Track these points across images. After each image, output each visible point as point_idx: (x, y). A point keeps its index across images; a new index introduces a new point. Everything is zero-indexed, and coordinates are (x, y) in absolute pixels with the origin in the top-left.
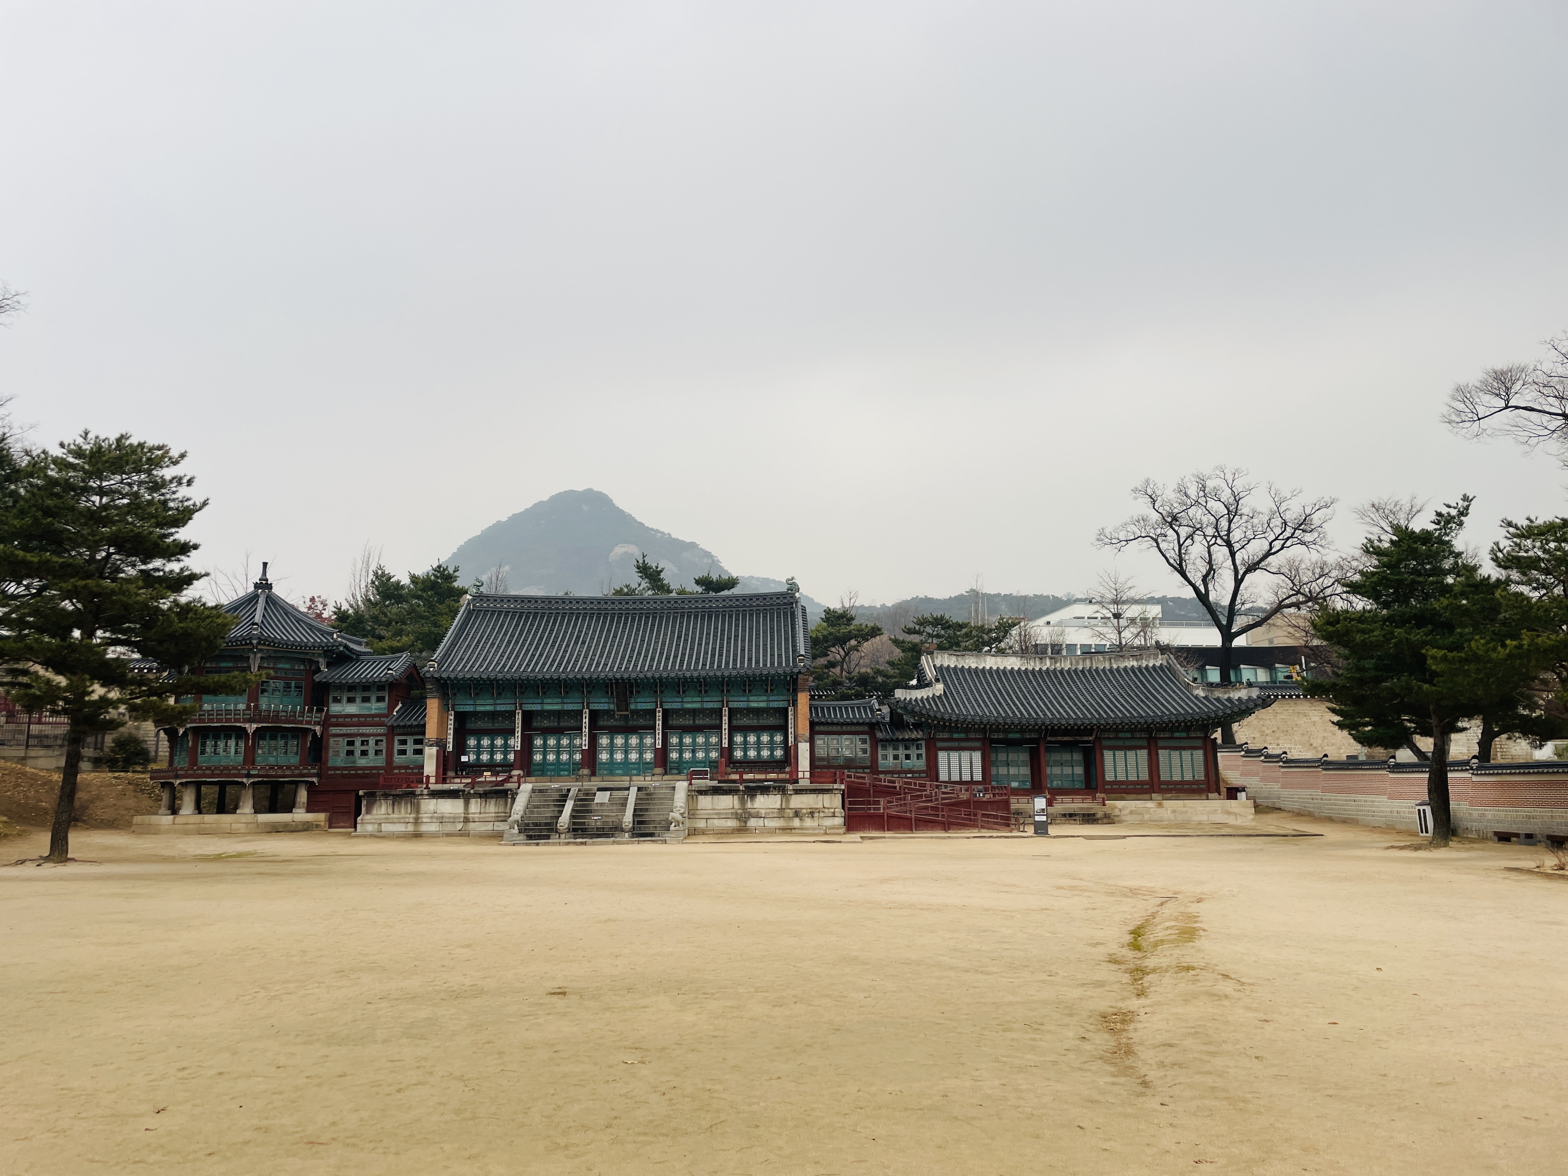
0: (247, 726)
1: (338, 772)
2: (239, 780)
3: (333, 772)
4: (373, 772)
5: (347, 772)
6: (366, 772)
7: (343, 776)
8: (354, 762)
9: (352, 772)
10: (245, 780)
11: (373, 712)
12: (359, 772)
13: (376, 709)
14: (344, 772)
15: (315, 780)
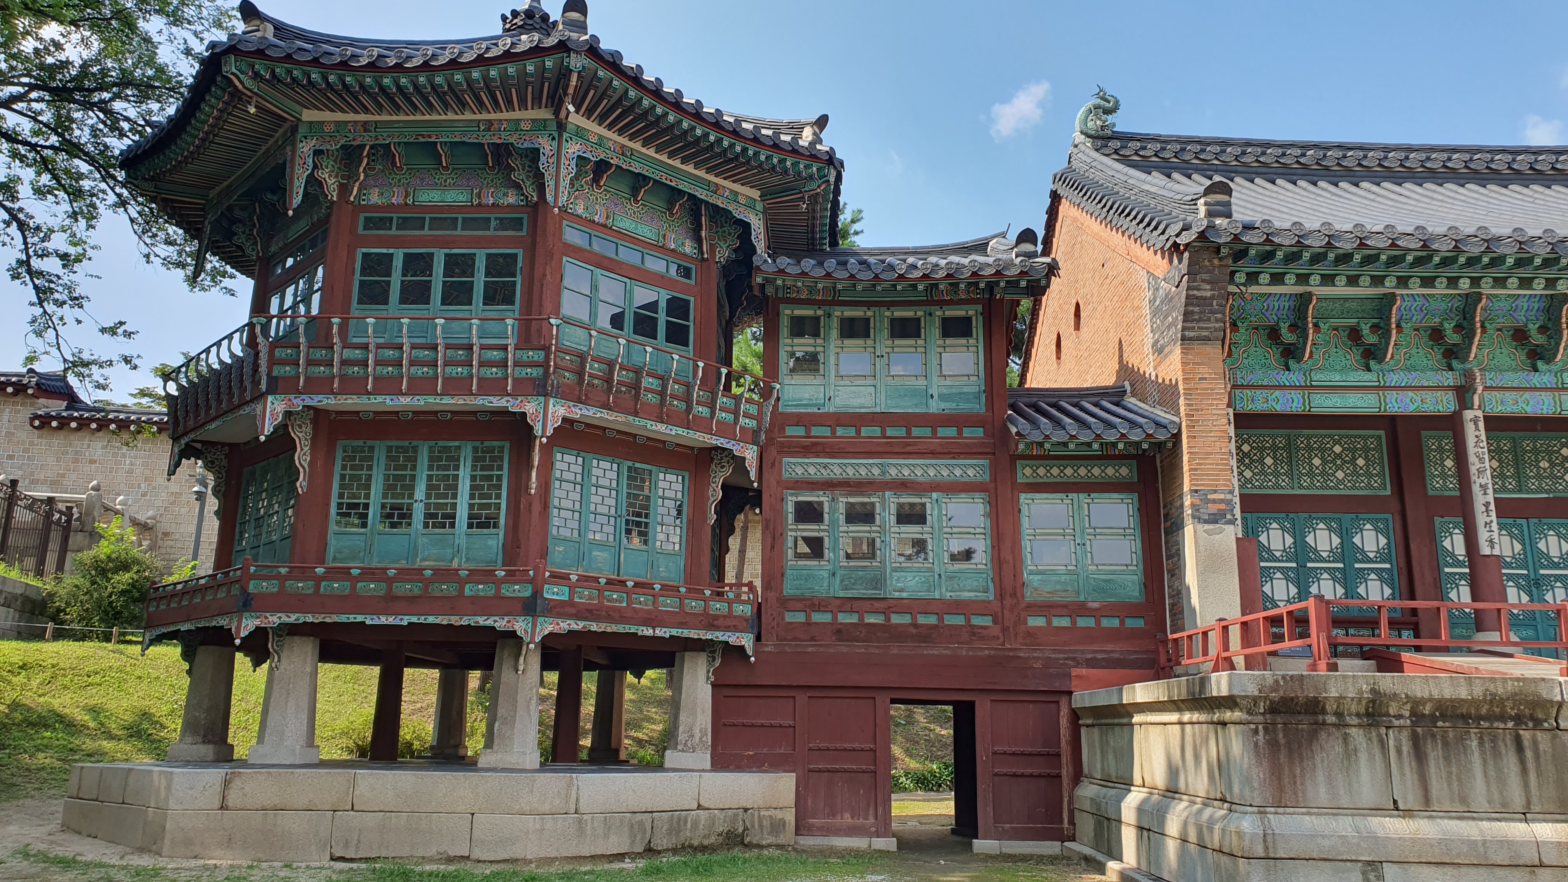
0: (531, 407)
1: (818, 617)
2: (501, 624)
3: (800, 617)
4: (950, 620)
5: (853, 619)
6: (922, 620)
7: (841, 632)
8: (878, 581)
9: (871, 619)
10: (520, 625)
11: (935, 407)
12: (896, 619)
13: (942, 398)
14: (844, 618)
15: (746, 641)
